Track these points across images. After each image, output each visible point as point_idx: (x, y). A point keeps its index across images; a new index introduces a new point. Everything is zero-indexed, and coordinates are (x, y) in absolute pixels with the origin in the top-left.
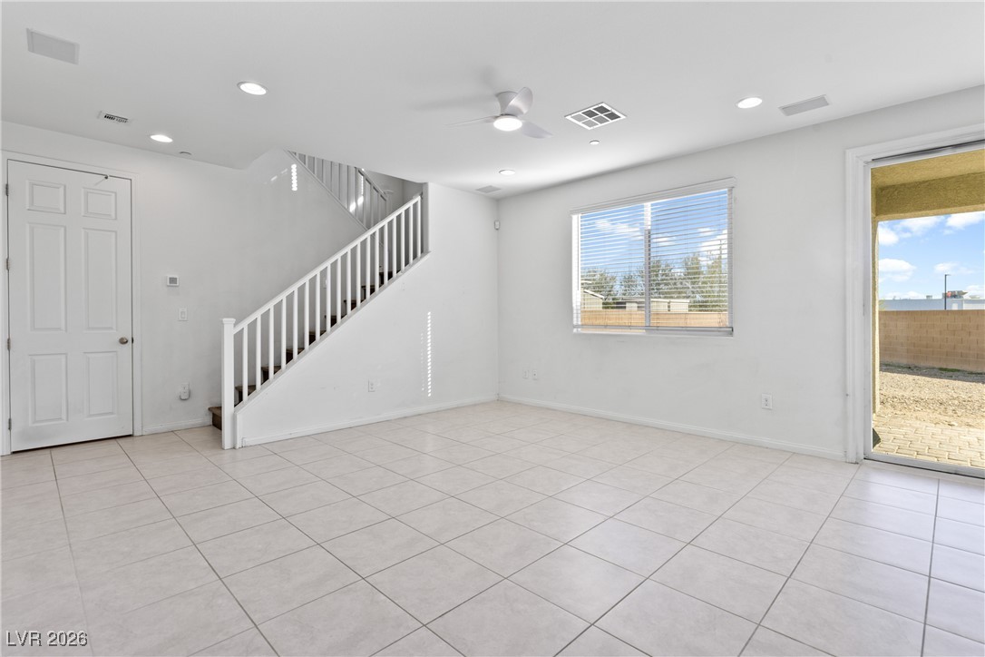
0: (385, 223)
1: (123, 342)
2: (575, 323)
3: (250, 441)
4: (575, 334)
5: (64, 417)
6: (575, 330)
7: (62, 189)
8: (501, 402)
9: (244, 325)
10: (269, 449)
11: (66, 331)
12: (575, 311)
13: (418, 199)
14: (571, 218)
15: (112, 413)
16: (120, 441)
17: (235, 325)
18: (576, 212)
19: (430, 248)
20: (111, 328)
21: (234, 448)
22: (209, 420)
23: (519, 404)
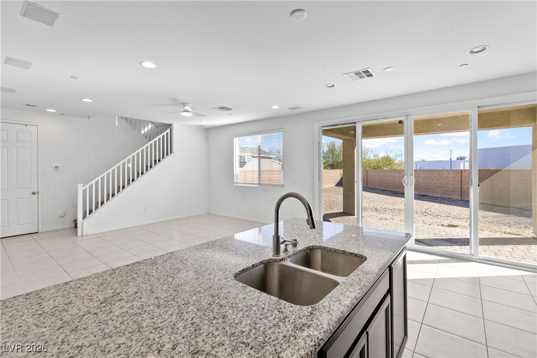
0: (157, 139)
1: (34, 193)
2: (235, 181)
3: (89, 233)
4: (235, 186)
5: (7, 225)
6: (235, 185)
7: (6, 131)
8: (208, 214)
9: (87, 186)
10: (98, 236)
11: (8, 189)
12: (235, 177)
13: (168, 131)
14: (233, 139)
15: (28, 223)
16: (32, 235)
17: (83, 186)
18: (236, 137)
19: (174, 151)
20: (28, 188)
21: (82, 236)
22: (73, 225)
23: (215, 215)
